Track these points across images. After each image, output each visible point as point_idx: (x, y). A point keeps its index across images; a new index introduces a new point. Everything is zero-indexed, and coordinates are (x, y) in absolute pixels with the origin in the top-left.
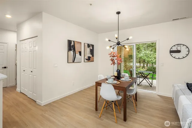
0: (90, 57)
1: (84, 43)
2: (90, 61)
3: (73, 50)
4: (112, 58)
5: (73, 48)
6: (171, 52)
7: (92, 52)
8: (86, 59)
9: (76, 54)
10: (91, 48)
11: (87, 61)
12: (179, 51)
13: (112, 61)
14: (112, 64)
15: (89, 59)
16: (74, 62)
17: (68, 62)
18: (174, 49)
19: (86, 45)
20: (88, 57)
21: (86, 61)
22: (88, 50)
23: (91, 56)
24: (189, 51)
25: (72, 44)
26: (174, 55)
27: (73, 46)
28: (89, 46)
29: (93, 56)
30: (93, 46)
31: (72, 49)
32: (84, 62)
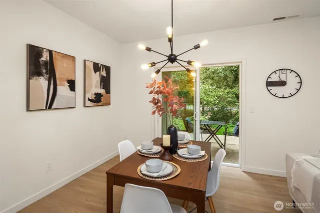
0: (100, 94)
1: (85, 61)
2: (100, 104)
3: (47, 76)
4: (156, 96)
5: (46, 69)
6: (269, 84)
7: (105, 83)
8: (89, 100)
9: (58, 87)
10: (104, 73)
11: (93, 104)
12: (282, 83)
13: (156, 104)
14: (154, 113)
15: (97, 99)
16: (50, 108)
17: (28, 109)
18: (275, 78)
19: (90, 66)
20: (95, 94)
21: (88, 103)
22: (95, 78)
23: (102, 91)
24: (301, 83)
25: (43, 59)
26: (274, 89)
27: (46, 63)
28: (97, 68)
29: (108, 92)
30: (108, 69)
31: (44, 71)
32: (85, 106)
